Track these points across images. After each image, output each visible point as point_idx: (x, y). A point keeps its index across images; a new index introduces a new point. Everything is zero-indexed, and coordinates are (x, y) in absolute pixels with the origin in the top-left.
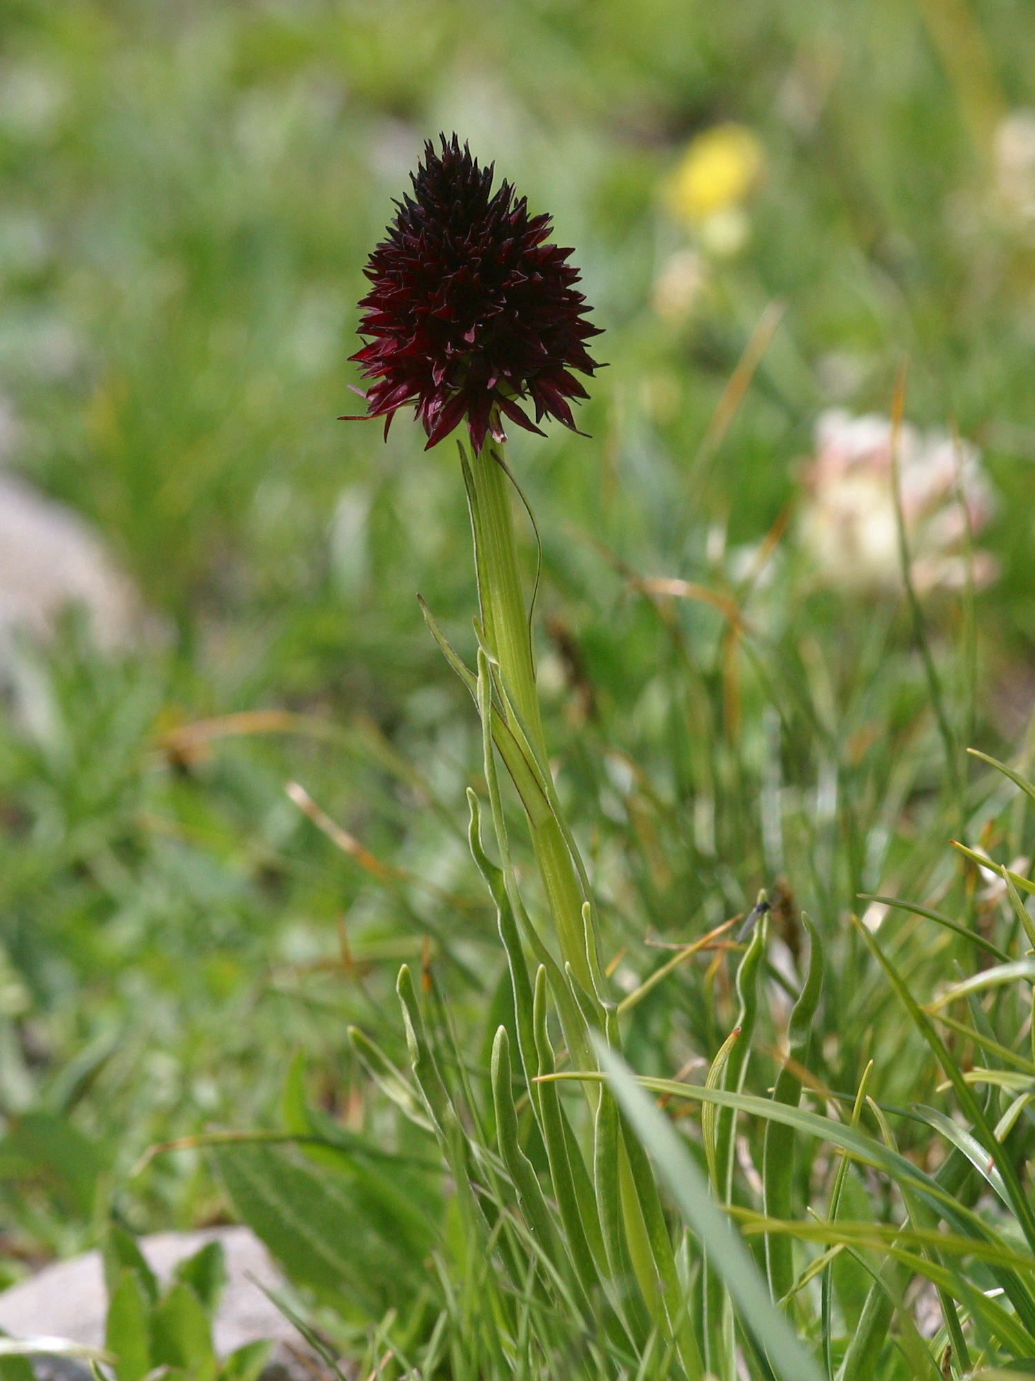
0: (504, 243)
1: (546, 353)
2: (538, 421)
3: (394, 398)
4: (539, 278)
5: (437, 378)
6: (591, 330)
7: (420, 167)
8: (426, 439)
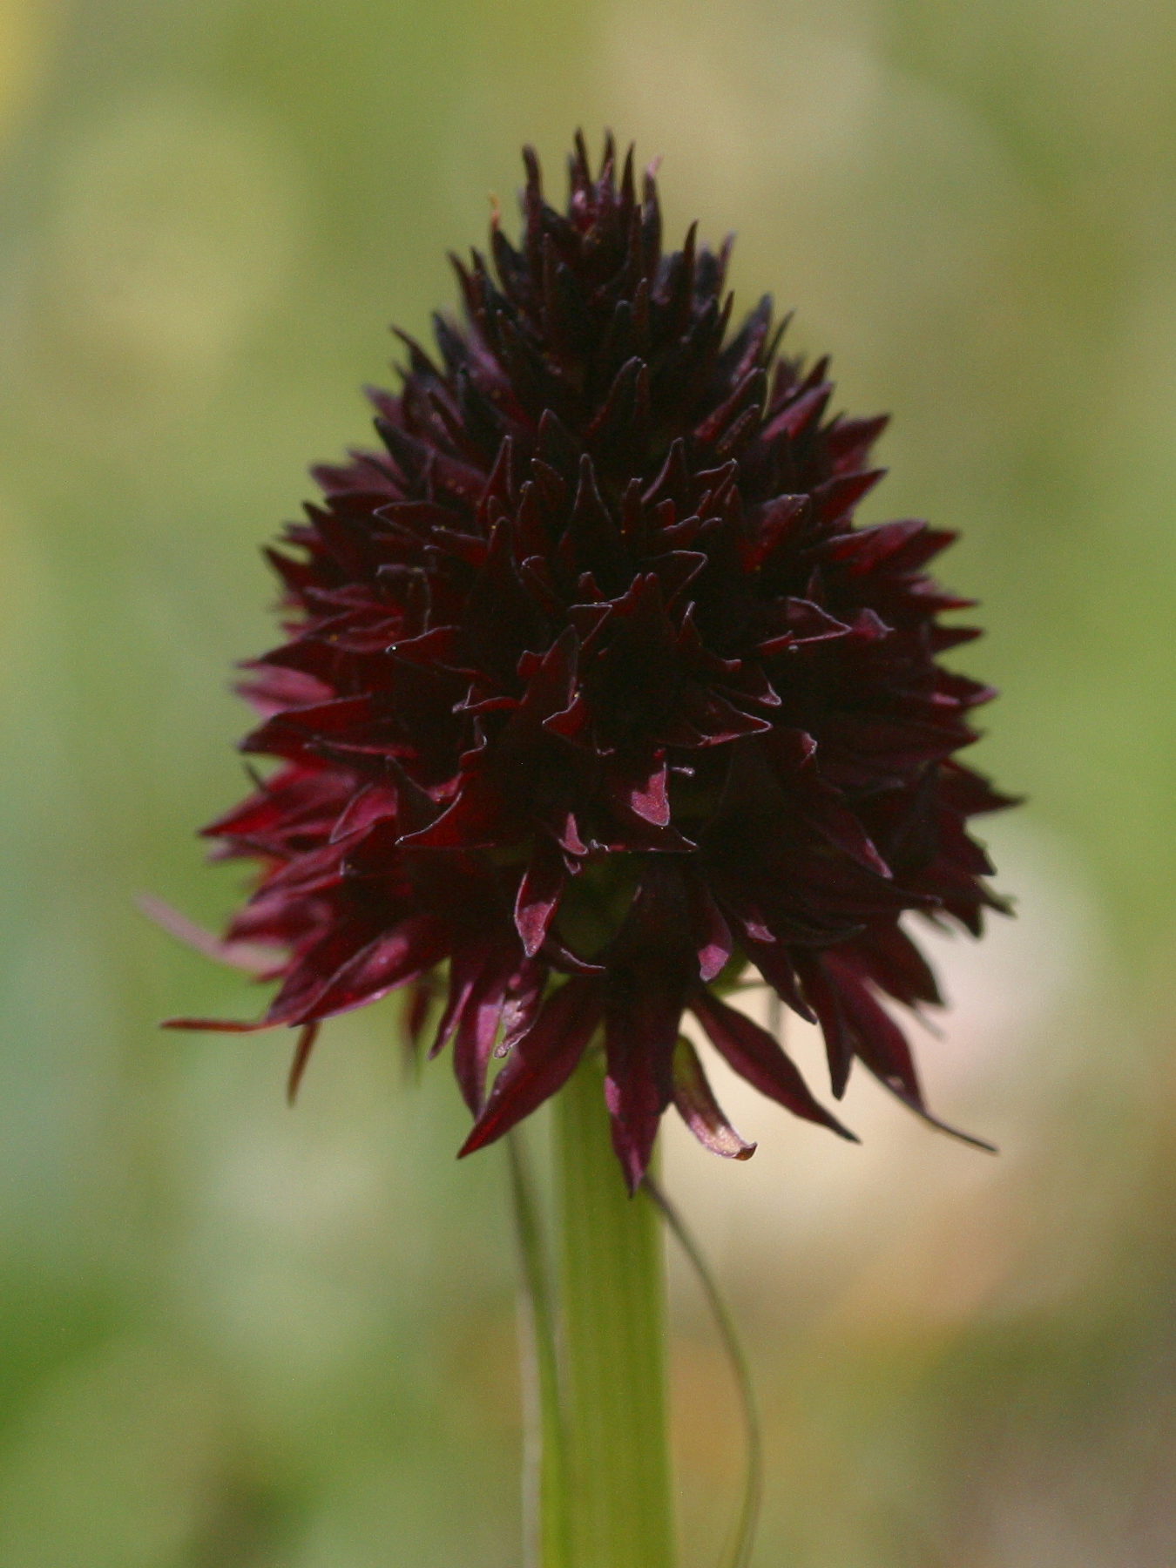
0: (770, 505)
1: (887, 874)
2: (838, 1089)
3: (358, 981)
4: (878, 630)
5: (529, 927)
6: (987, 799)
7: (499, 240)
8: (466, 1123)
